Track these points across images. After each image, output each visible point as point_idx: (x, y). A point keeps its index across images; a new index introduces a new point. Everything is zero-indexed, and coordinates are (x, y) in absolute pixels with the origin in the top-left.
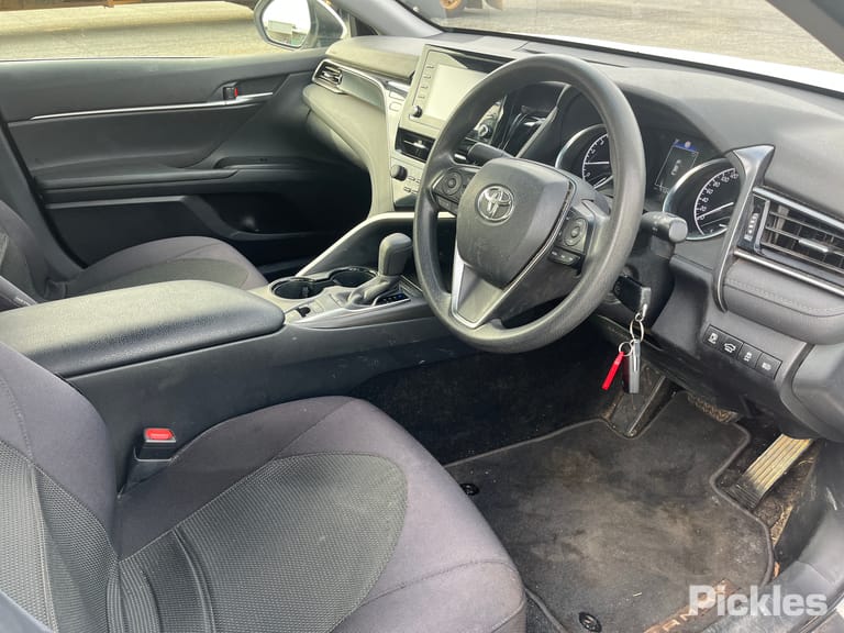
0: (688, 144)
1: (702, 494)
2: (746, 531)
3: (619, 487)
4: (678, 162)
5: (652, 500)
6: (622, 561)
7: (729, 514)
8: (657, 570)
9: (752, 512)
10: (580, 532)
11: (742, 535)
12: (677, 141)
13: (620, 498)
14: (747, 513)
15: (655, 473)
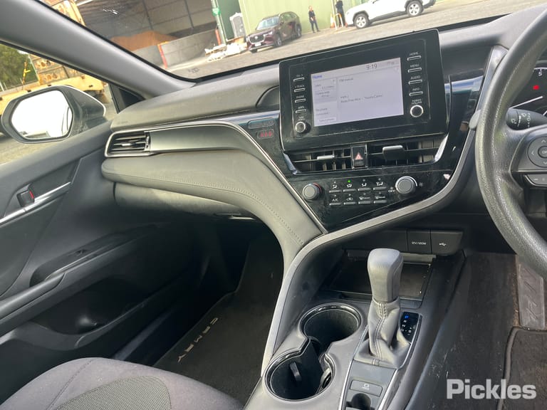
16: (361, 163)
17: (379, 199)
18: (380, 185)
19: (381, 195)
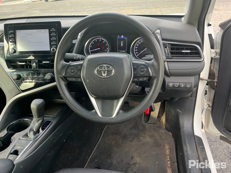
0: (122, 36)
1: (144, 127)
2: (159, 129)
3: (128, 138)
4: (122, 42)
5: (137, 136)
6: (146, 157)
7: (152, 128)
8: (154, 153)
9: (156, 124)
10: (132, 158)
11: (159, 131)
12: (118, 36)
13: (131, 141)
14: (155, 125)
15: (131, 129)
16: (35, 67)
17: (41, 81)
18: (41, 76)
19: (42, 79)
